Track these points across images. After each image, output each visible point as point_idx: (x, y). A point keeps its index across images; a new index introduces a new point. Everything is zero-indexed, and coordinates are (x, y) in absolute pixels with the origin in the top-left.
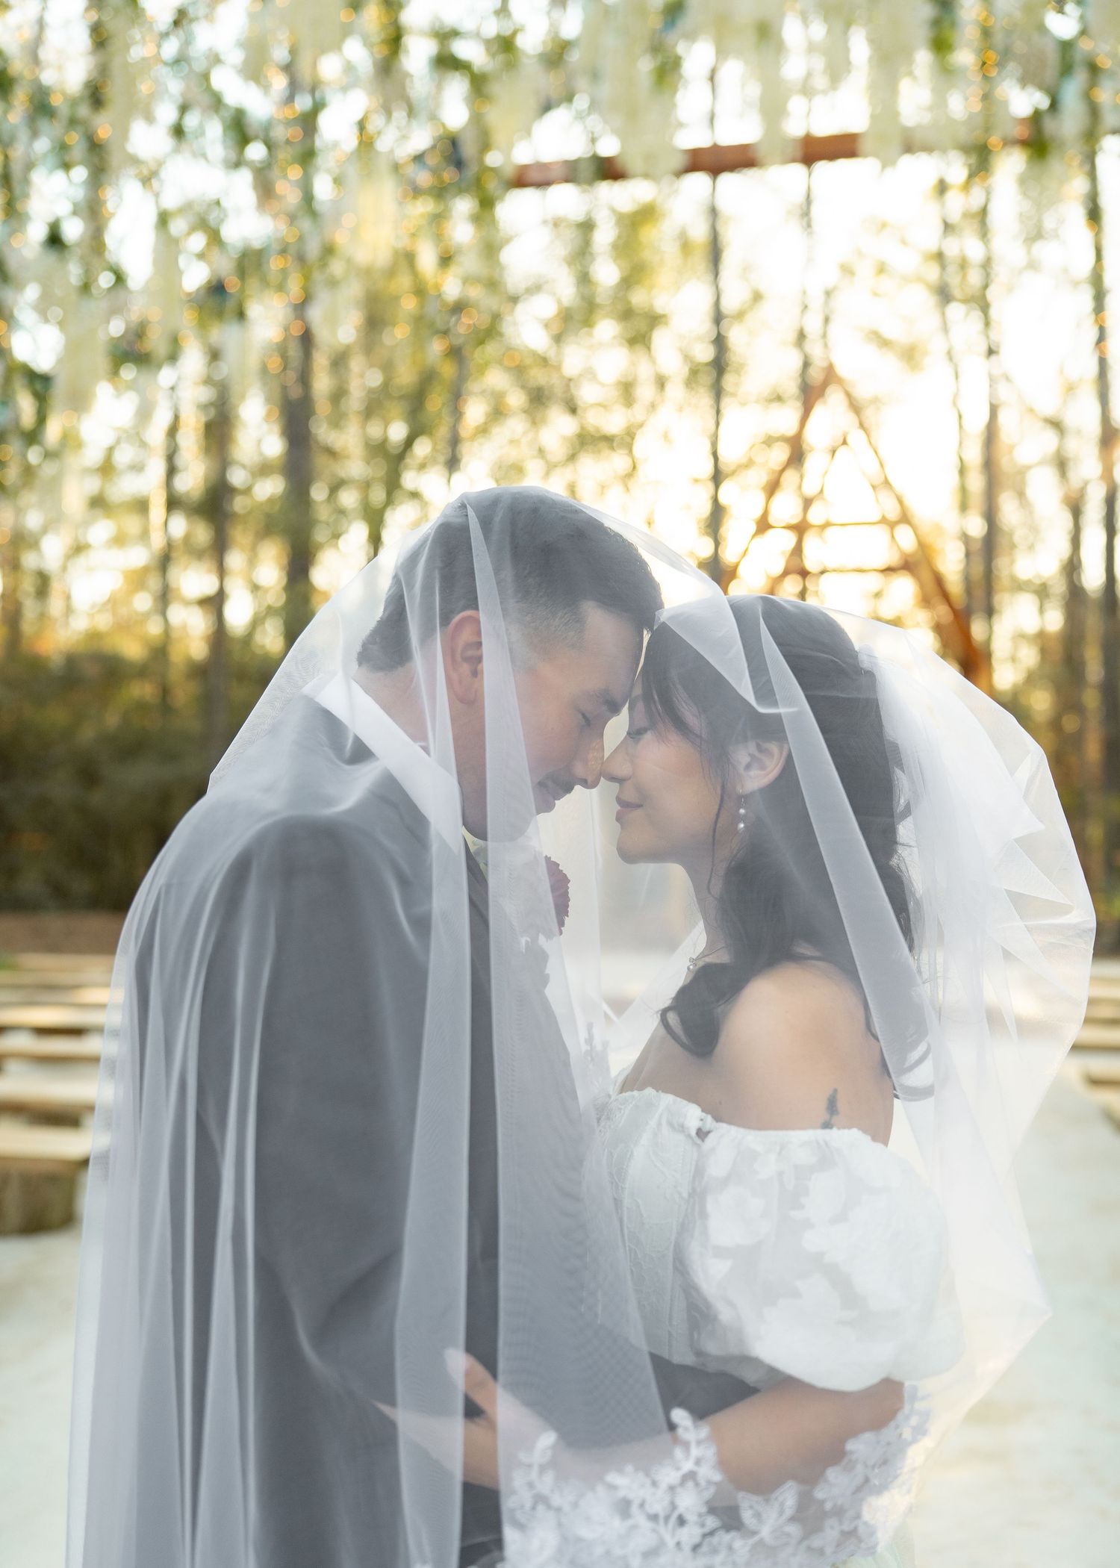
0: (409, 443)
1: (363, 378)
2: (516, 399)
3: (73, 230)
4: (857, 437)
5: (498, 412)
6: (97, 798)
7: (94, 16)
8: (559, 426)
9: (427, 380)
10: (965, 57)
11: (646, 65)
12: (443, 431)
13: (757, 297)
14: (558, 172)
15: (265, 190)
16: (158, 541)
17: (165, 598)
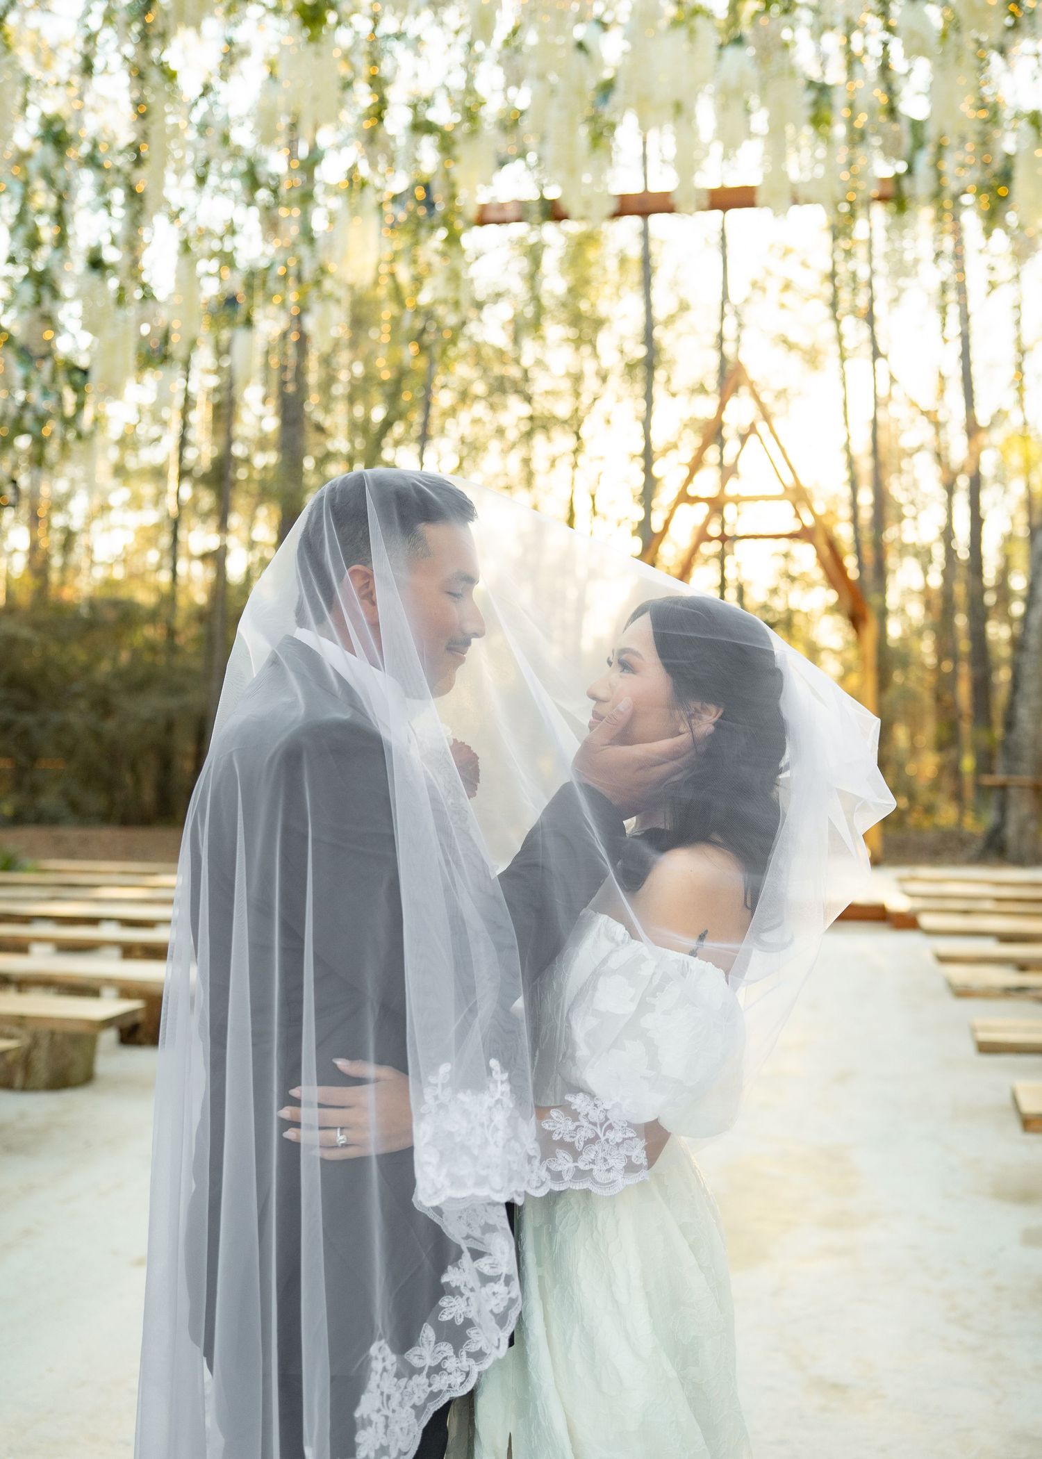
0: (387, 424)
1: (349, 369)
2: (479, 388)
3: (111, 255)
4: (762, 427)
5: (465, 396)
6: (110, 726)
7: (136, 94)
8: (515, 411)
9: (402, 374)
10: (839, 130)
11: (583, 132)
12: (417, 417)
13: (684, 307)
14: (511, 212)
15: (271, 225)
16: (170, 504)
17: (174, 550)
